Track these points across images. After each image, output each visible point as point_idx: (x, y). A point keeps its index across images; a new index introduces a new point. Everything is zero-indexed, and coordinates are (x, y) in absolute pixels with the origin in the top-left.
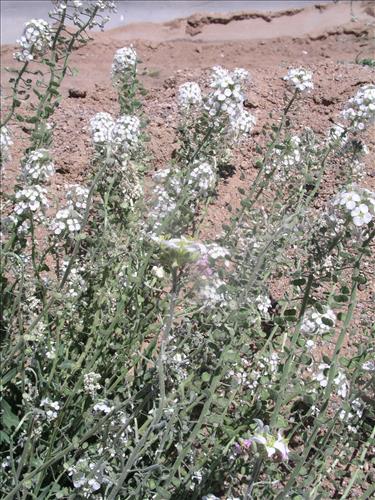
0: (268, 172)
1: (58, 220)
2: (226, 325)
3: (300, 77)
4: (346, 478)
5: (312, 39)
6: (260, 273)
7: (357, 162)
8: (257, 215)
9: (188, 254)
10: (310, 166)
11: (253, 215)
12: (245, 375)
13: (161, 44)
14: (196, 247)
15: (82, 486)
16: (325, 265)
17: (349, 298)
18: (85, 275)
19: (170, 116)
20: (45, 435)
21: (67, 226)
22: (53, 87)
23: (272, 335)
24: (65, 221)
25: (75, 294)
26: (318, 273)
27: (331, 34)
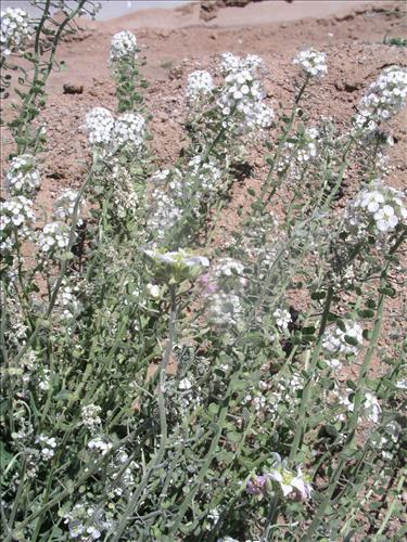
0: (280, 170)
1: (46, 235)
2: (234, 349)
3: (311, 60)
4: (382, 510)
5: (338, 20)
6: (272, 288)
7: (380, 155)
8: (265, 221)
9: (187, 269)
10: (328, 162)
11: (261, 222)
12: (263, 399)
13: (173, 31)
14: (195, 260)
15: (80, 535)
16: (346, 276)
17: (375, 312)
18: (80, 295)
19: (176, 111)
20: (42, 475)
21: (57, 241)
22: (37, 86)
23: (293, 353)
24: (53, 236)
25: (70, 316)
26: (339, 285)
27: (359, 13)
